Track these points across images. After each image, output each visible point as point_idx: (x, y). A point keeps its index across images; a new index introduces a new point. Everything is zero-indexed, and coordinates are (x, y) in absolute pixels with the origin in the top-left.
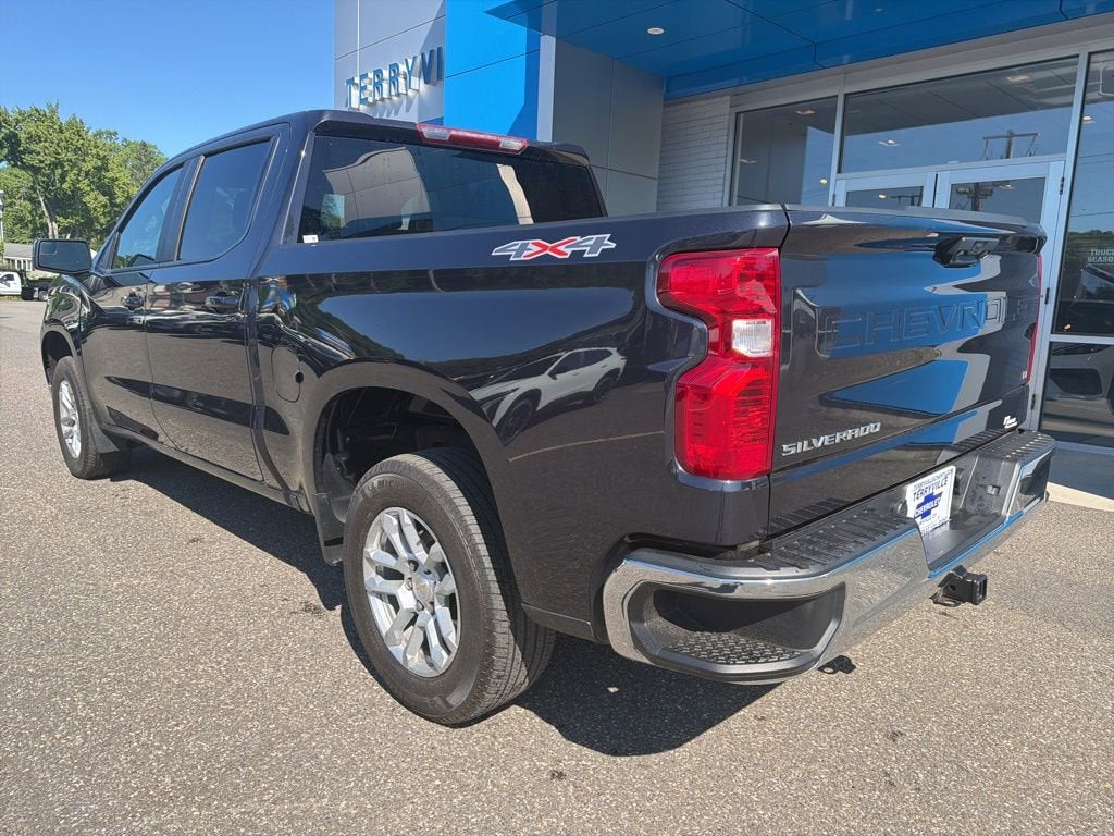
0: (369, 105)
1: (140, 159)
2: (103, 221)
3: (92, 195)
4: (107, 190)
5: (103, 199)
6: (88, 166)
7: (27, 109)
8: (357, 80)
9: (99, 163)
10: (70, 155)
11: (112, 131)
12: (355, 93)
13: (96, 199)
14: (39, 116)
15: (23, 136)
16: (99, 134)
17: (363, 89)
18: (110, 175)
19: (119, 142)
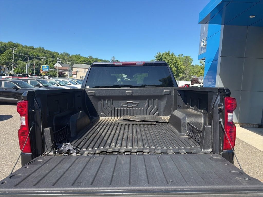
0: (205, 45)
1: (186, 60)
2: (175, 73)
3: (174, 68)
4: (177, 67)
5: (176, 69)
6: (173, 63)
7: (164, 52)
8: (203, 40)
9: (176, 61)
10: (171, 61)
11: (182, 54)
12: (202, 43)
13: (174, 69)
14: (166, 54)
15: (163, 58)
16: (179, 55)
17: (204, 42)
18: (177, 64)
19: (183, 57)
